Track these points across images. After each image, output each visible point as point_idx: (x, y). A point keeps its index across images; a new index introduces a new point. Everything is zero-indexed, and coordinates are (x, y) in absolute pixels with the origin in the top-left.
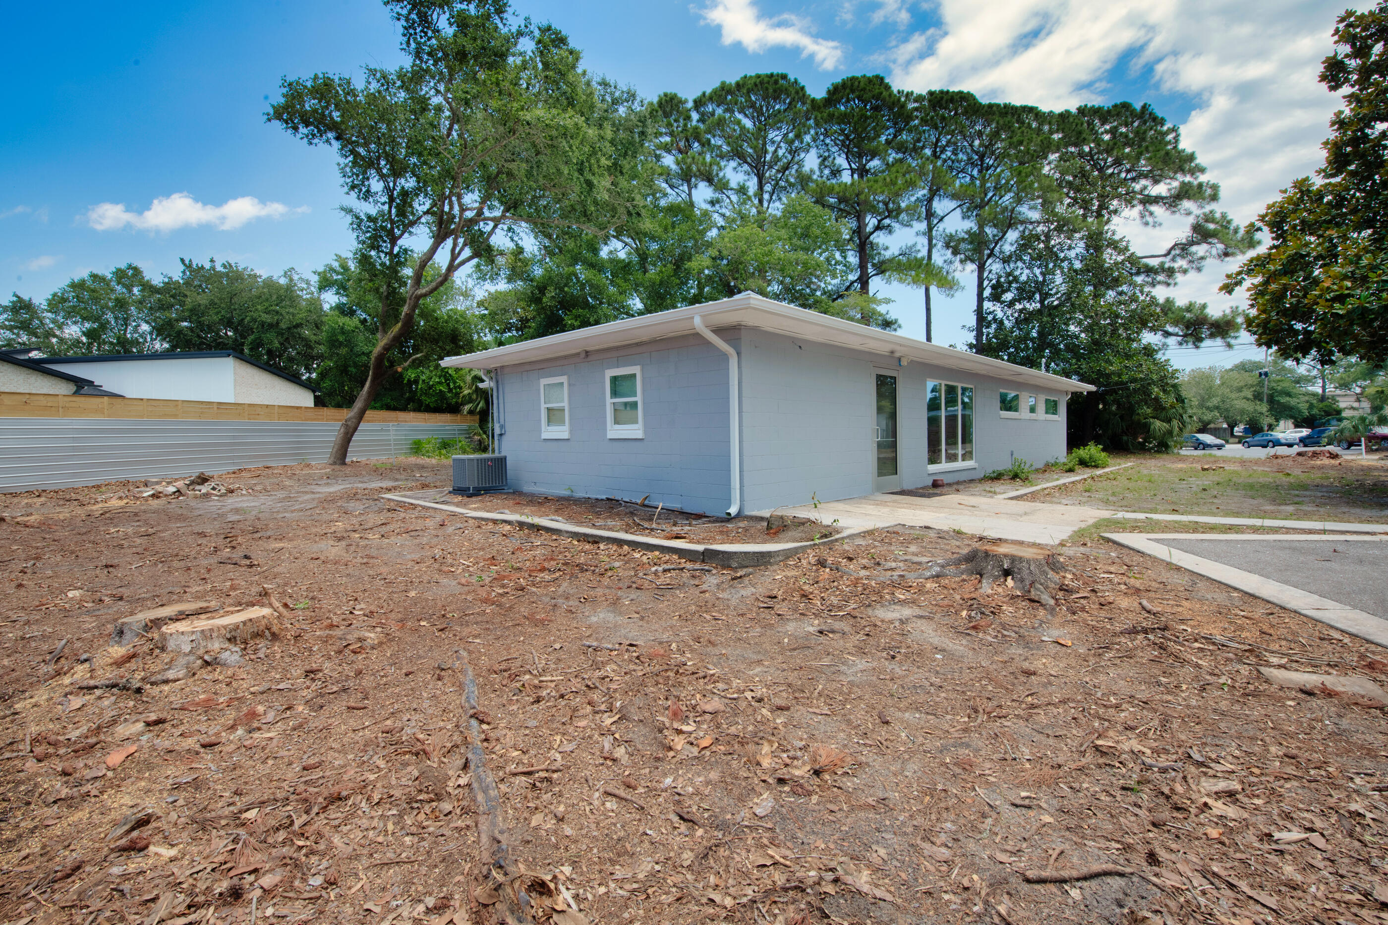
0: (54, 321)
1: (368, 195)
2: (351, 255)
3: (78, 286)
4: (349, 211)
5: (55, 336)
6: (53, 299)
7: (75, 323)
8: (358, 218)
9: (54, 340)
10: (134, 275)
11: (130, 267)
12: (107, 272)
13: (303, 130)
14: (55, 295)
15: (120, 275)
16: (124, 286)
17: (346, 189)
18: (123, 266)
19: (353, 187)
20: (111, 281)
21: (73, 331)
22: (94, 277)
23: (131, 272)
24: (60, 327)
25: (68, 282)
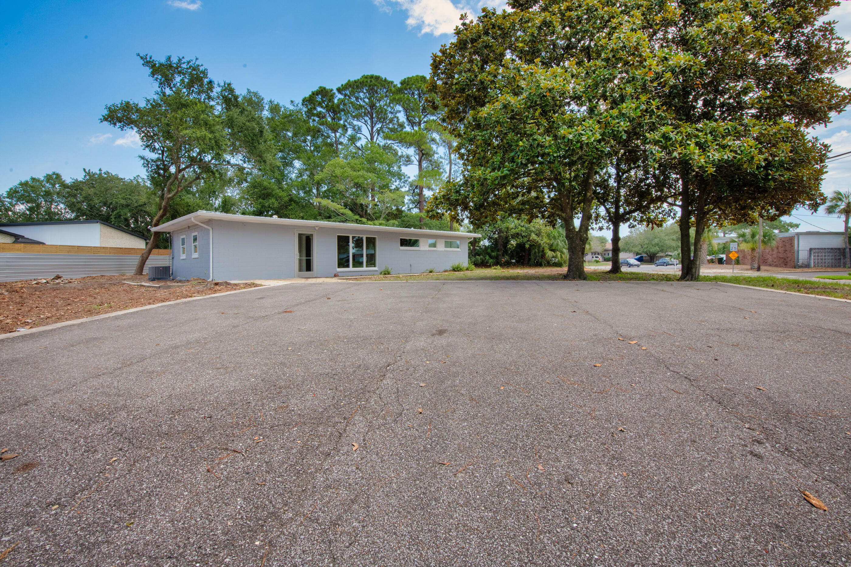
0: (10, 203)
1: (154, 150)
2: (146, 178)
3: (24, 184)
4: (142, 158)
5: (11, 211)
6: (10, 191)
7: (23, 204)
8: (147, 161)
9: (10, 213)
10: (56, 178)
11: (54, 174)
12: (41, 176)
13: (118, 124)
14: (11, 189)
15: (49, 178)
16: (51, 184)
17: (144, 147)
18: (50, 173)
19: (147, 146)
20: (43, 181)
21: (21, 208)
22: (33, 179)
23: (54, 176)
24: (14, 206)
25: (18, 182)
